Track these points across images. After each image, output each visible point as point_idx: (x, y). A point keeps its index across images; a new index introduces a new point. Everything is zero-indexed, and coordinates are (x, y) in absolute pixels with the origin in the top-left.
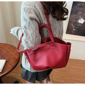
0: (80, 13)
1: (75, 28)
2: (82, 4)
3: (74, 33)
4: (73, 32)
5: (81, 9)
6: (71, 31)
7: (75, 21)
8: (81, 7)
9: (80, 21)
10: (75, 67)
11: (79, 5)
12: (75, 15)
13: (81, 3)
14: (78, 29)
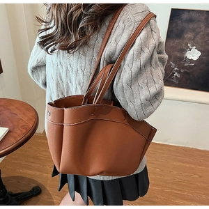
0: (189, 36)
1: (179, 72)
2: (193, 15)
3: (177, 82)
4: (174, 81)
5: (191, 26)
6: (170, 77)
7: (178, 55)
8: (191, 20)
9: (190, 54)
10: (179, 164)
11: (185, 16)
12: (177, 41)
13: (191, 13)
14: (186, 73)
